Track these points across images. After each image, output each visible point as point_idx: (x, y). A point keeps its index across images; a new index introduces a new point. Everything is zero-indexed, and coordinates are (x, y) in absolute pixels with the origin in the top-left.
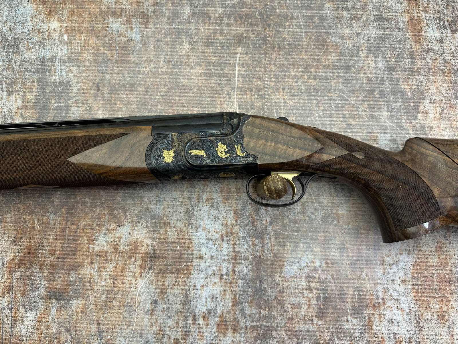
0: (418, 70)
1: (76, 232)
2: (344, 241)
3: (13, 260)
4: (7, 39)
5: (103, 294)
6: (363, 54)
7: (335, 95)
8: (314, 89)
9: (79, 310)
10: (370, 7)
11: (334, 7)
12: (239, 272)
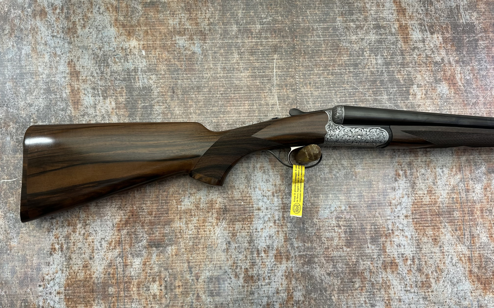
0: (407, 64)
1: (167, 197)
2: (361, 190)
3: (120, 221)
4: (98, 56)
5: (191, 240)
6: (366, 54)
7: (348, 86)
8: (332, 82)
9: (174, 253)
10: (370, 19)
11: (343, 20)
12: (287, 217)
